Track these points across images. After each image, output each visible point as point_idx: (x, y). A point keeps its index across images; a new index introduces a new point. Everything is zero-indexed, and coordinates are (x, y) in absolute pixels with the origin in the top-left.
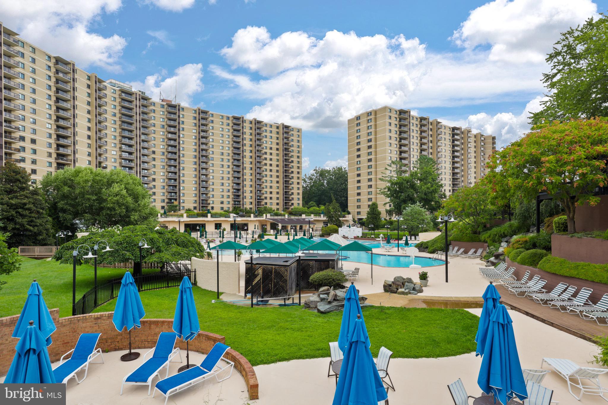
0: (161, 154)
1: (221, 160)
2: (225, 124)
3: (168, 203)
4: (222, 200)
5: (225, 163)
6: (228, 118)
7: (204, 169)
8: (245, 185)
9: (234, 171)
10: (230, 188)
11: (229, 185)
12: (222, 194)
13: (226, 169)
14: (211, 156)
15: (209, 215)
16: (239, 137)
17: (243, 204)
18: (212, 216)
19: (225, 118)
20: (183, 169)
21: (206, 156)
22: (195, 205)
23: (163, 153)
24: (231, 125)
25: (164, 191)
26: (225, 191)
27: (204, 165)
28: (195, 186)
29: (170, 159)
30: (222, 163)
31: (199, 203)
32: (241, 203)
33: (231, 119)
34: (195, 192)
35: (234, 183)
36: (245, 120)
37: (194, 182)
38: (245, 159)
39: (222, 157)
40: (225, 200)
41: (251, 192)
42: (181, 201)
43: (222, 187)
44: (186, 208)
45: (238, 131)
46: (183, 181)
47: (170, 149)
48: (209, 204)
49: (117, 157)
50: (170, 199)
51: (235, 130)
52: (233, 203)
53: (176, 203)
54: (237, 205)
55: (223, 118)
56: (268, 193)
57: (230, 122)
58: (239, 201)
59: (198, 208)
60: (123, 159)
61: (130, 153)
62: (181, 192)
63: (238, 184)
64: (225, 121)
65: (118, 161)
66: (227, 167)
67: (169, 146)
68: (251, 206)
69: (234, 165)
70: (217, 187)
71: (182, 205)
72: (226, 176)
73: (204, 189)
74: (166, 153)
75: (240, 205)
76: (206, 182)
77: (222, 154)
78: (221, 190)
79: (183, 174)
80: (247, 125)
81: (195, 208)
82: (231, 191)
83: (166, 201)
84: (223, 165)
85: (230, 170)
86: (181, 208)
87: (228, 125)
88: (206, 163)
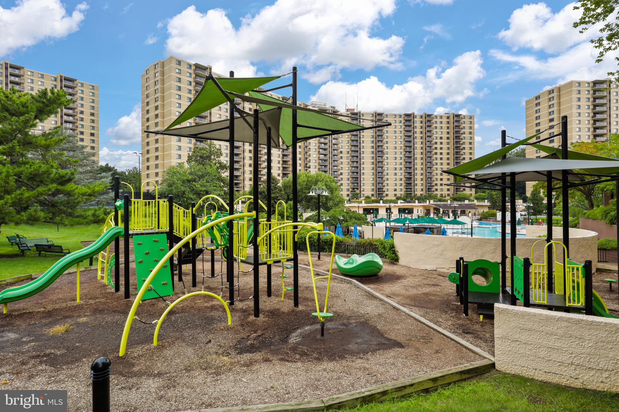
0: (347, 153)
1: (394, 153)
2: (398, 122)
3: (352, 191)
4: (395, 187)
5: (398, 156)
6: (400, 116)
7: (380, 162)
8: (416, 173)
9: (406, 162)
10: (402, 177)
11: (401, 174)
12: (396, 182)
13: (398, 161)
14: (385, 151)
15: (381, 201)
16: (410, 131)
17: (414, 191)
18: (383, 202)
19: (397, 117)
20: (363, 164)
21: (382, 151)
22: (373, 193)
23: (348, 152)
24: (403, 121)
25: (349, 182)
26: (398, 179)
27: (379, 159)
28: (373, 177)
29: (353, 157)
30: (395, 156)
31: (376, 191)
32: (413, 190)
33: (403, 116)
34: (373, 182)
35: (406, 172)
36: (416, 116)
37: (372, 174)
38: (415, 151)
39: (395, 151)
40: (398, 188)
41: (422, 180)
42: (362, 190)
43: (395, 177)
44: (366, 195)
45: (410, 126)
46: (363, 173)
47: (353, 149)
48: (384, 191)
49: (317, 159)
50: (353, 189)
51: (406, 126)
52: (405, 190)
53: (358, 191)
54: (409, 191)
55: (395, 117)
56: (439, 180)
57: (402, 119)
58: (411, 189)
59: (375, 195)
60: (320, 160)
61: (325, 155)
62: (362, 182)
63: (410, 173)
64: (398, 119)
65: (317, 161)
66: (399, 158)
67: (352, 146)
68: (422, 193)
69: (406, 157)
70: (391, 177)
71: (362, 193)
72: (398, 167)
73: (380, 179)
74: (350, 152)
75: (411, 191)
76: (382, 173)
77: (396, 148)
78: (394, 179)
79: (363, 168)
80: (418, 120)
81: (373, 195)
82: (404, 179)
83: (351, 190)
84: (396, 158)
85: (402, 161)
86: (362, 195)
87: (401, 122)
88: (382, 157)
